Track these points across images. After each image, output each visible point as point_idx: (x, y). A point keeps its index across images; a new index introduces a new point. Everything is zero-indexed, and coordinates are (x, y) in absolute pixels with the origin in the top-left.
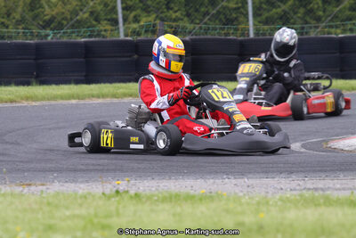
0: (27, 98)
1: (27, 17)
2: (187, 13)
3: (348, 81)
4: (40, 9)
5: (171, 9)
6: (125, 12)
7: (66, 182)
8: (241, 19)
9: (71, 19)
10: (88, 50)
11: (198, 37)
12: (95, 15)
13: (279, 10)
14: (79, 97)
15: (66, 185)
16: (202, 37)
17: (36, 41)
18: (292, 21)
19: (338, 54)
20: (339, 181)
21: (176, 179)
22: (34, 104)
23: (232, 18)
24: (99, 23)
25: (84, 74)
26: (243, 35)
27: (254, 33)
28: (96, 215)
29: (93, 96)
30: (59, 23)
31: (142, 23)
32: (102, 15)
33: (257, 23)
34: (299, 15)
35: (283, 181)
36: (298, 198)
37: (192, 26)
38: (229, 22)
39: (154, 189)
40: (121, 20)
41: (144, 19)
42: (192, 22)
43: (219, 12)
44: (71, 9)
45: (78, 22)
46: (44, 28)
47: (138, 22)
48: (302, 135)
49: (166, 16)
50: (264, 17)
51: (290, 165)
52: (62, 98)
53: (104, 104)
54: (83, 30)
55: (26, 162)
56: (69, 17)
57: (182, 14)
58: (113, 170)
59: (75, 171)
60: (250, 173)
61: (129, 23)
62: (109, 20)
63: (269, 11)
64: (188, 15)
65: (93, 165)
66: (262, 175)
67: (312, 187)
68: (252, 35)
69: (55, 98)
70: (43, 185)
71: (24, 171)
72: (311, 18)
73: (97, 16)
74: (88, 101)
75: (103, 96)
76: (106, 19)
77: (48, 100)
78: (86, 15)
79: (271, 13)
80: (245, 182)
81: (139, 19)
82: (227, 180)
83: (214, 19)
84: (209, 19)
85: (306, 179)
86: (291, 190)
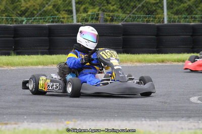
0: (7, 65)
1: (9, 8)
2: (121, 6)
4: (18, 3)
5: (110, 3)
6: (77, 5)
7: (32, 122)
8: (159, 11)
9: (40, 10)
10: (50, 31)
11: (128, 23)
12: (57, 7)
13: (186, 5)
14: (44, 64)
15: (32, 124)
16: (130, 23)
17: (14, 25)
18: (194, 12)
21: (109, 121)
22: (12, 68)
23: (152, 11)
24: (59, 13)
25: (48, 48)
26: (159, 21)
27: (168, 21)
30: (32, 12)
31: (89, 13)
32: (62, 8)
33: (169, 14)
34: (199, 8)
35: (183, 123)
37: (124, 15)
38: (150, 12)
40: (74, 11)
41: (91, 10)
42: (124, 13)
43: (143, 6)
44: (40, 3)
45: (45, 12)
46: (21, 15)
47: (87, 12)
48: (199, 92)
49: (106, 9)
50: (175, 10)
51: (190, 112)
52: (32, 64)
54: (48, 17)
55: (6, 108)
56: (38, 8)
57: (117, 7)
58: (66, 114)
59: (39, 114)
60: (161, 117)
61: (81, 13)
62: (66, 11)
63: (178, 5)
64: (122, 8)
65: (52, 111)
66: (169, 119)
68: (166, 22)
69: (27, 64)
70: (16, 124)
71: (4, 115)
73: (58, 8)
74: (50, 67)
76: (64, 10)
77: (23, 66)
78: (51, 7)
79: (180, 7)
80: (157, 123)
81: (87, 10)
82: (144, 122)
83: (140, 11)
84: (136, 11)
85: (200, 122)
86: (189, 129)
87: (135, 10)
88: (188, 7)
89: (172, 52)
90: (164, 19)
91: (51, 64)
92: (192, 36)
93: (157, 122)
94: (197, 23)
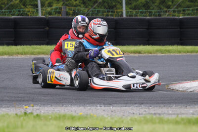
3: (184, 47)
8: (118, 6)
9: (7, 4)
10: (16, 23)
14: (9, 54)
18: (151, 8)
19: (179, 29)
20: (172, 109)
21: (66, 106)
24: (26, 7)
25: (13, 39)
27: (126, 15)
28: (8, 127)
29: (18, 53)
31: (54, 7)
32: (28, 2)
33: (128, 8)
34: (156, 4)
35: (135, 108)
36: (142, 119)
39: (50, 112)
40: (39, 5)
41: (55, 5)
43: (103, 1)
45: (12, 6)
47: (51, 6)
49: (69, 3)
50: (133, 5)
53: (26, 59)
56: (6, 2)
57: (79, 2)
60: (116, 103)
61: (45, 7)
62: (32, 5)
64: (84, 3)
65: (14, 97)
66: (123, 105)
67: (153, 113)
68: (124, 16)
72: (163, 6)
73: (24, 2)
74: (15, 57)
75: (25, 54)
76: (30, 5)
78: (17, 2)
79: (138, 2)
80: (110, 109)
81: (51, 4)
82: (99, 107)
83: (100, 6)
84: (97, 6)
85: (150, 107)
86: (140, 114)
87: (96, 4)
88: (145, 3)
89: (129, 44)
90: (122, 13)
91: (16, 54)
92: (147, 29)
93: (111, 107)
94: (153, 17)
